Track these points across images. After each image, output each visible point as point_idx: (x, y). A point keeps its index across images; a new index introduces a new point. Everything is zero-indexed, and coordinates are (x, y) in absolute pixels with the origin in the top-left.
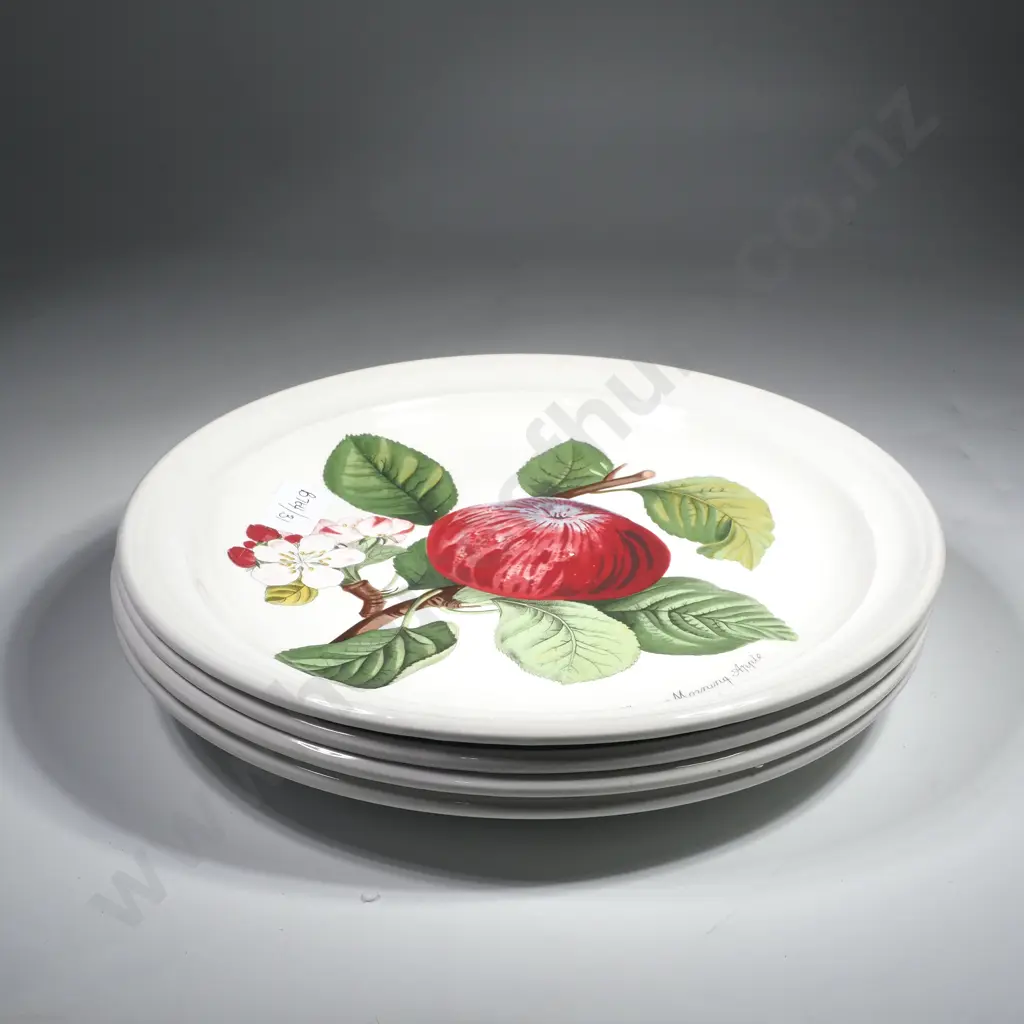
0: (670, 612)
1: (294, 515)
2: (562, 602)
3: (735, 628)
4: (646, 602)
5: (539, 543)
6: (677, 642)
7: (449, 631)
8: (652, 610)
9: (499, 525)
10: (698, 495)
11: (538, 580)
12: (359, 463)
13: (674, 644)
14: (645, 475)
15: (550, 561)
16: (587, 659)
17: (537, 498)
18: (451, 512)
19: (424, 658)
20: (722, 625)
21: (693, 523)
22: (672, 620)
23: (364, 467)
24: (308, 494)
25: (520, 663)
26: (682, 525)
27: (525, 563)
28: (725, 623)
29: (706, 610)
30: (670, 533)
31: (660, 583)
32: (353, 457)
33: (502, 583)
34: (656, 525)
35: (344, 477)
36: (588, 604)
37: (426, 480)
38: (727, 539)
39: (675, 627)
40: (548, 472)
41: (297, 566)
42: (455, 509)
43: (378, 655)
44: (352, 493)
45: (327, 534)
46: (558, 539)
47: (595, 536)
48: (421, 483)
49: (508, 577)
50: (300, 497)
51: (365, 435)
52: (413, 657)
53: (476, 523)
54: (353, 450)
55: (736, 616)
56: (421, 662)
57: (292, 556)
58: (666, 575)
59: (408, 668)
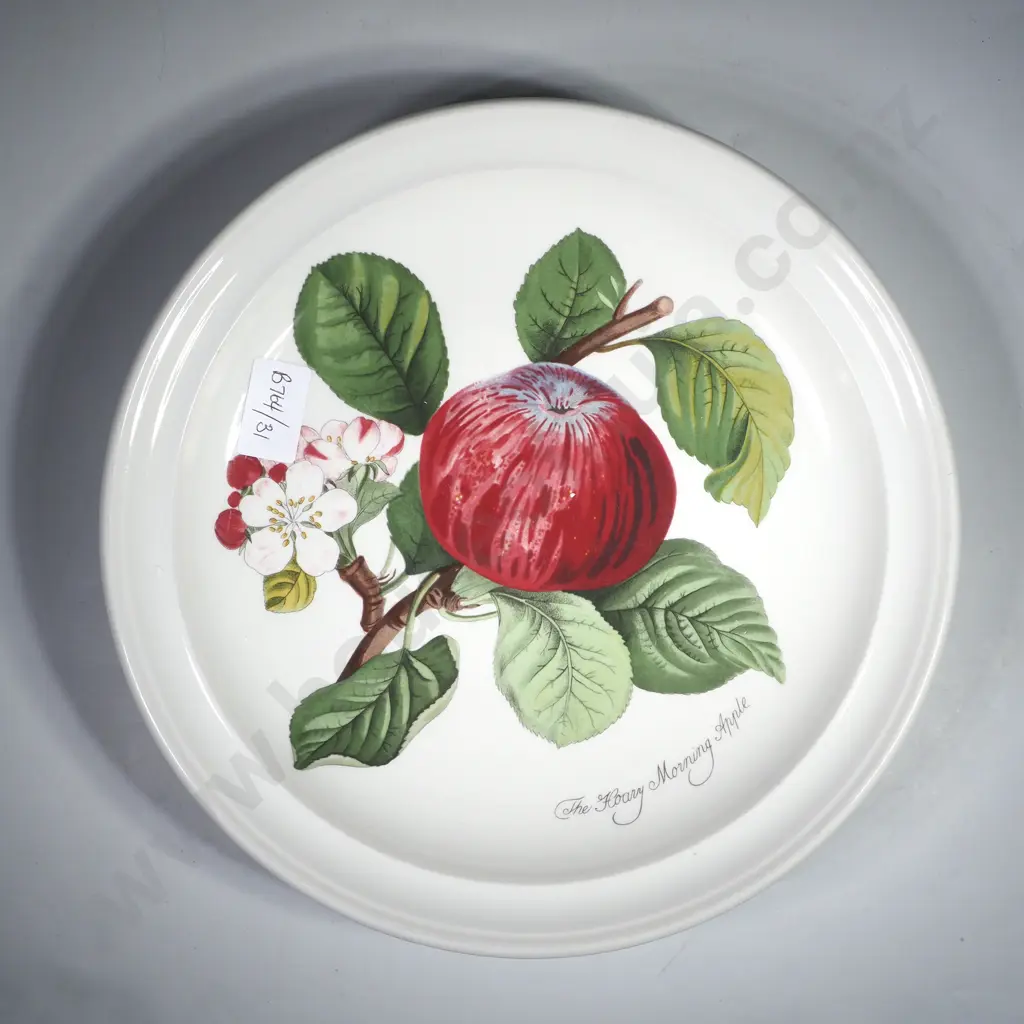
0: (667, 610)
1: (274, 423)
2: (560, 594)
3: (727, 641)
4: (642, 594)
5: (538, 470)
6: (671, 669)
7: (451, 657)
8: (647, 607)
9: (494, 431)
10: (718, 355)
11: (537, 549)
12: (332, 300)
13: (664, 672)
14: (662, 306)
15: (549, 511)
16: (581, 702)
17: (536, 366)
18: (442, 403)
19: (428, 707)
20: (716, 635)
21: (706, 424)
22: (668, 628)
23: (337, 307)
24: (282, 374)
25: (518, 711)
26: (693, 425)
27: (523, 516)
28: (718, 631)
29: (702, 608)
30: (680, 445)
31: (661, 555)
32: (324, 293)
33: (500, 557)
34: (665, 425)
35: (319, 331)
36: (587, 598)
37: (411, 325)
38: (740, 456)
39: (669, 640)
40: (550, 300)
41: (289, 531)
42: (448, 395)
43: (385, 700)
44: (328, 361)
45: (314, 459)
46: (558, 457)
47: (598, 450)
48: (406, 332)
49: (506, 547)
50: (274, 386)
51: (333, 258)
52: (418, 702)
53: (470, 427)
54: (322, 282)
55: (731, 619)
56: (427, 712)
57: (281, 510)
58: (668, 537)
59: (415, 723)
